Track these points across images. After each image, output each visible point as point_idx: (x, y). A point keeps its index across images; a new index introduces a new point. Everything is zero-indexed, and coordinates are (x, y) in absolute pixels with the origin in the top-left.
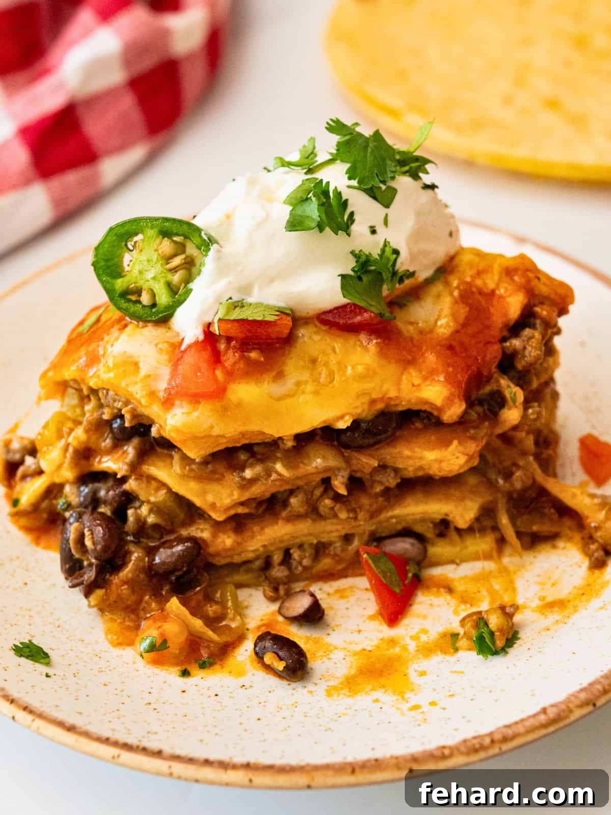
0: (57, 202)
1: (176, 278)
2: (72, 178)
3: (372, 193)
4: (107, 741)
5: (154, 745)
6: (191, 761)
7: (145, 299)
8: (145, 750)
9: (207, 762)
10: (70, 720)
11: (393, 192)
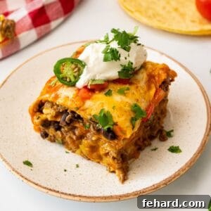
0: (38, 34)
1: (76, 74)
2: (43, 27)
3: (125, 49)
4: (45, 188)
5: (57, 190)
6: (66, 194)
7: (68, 80)
8: (54, 191)
9: (70, 195)
10: (36, 182)
11: (130, 48)
